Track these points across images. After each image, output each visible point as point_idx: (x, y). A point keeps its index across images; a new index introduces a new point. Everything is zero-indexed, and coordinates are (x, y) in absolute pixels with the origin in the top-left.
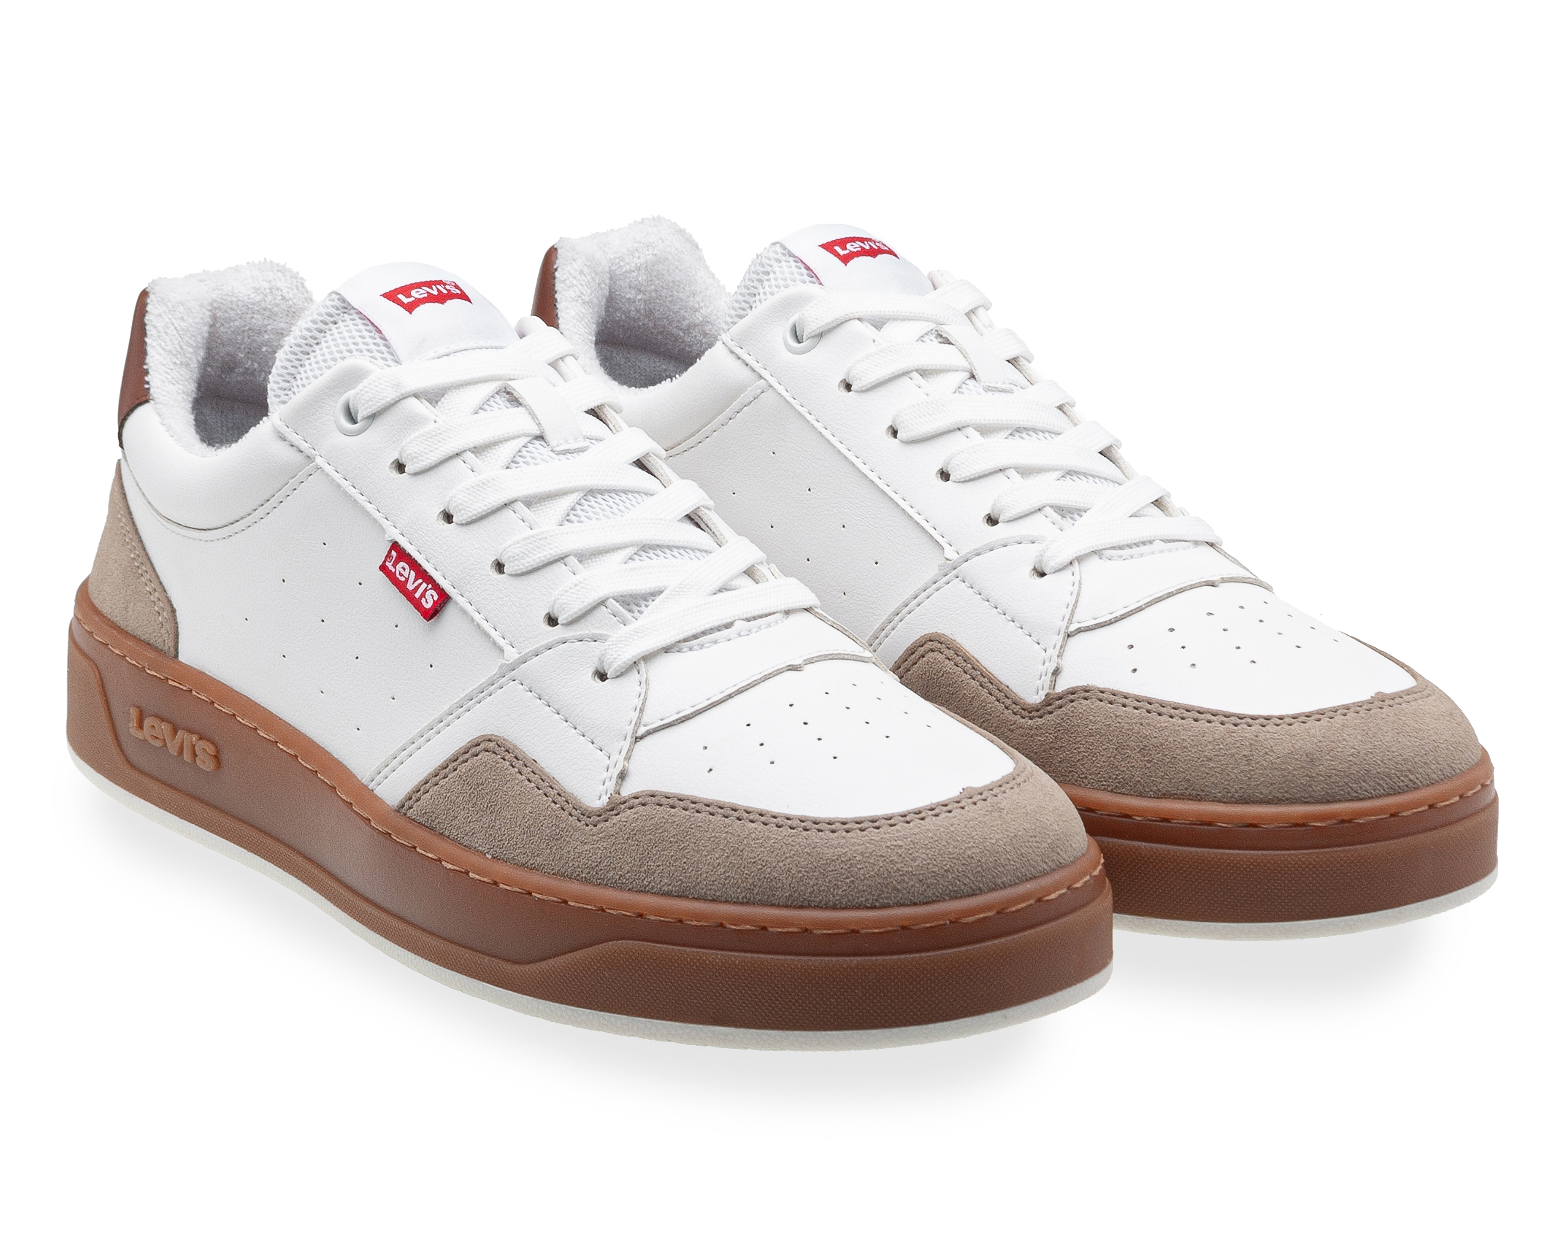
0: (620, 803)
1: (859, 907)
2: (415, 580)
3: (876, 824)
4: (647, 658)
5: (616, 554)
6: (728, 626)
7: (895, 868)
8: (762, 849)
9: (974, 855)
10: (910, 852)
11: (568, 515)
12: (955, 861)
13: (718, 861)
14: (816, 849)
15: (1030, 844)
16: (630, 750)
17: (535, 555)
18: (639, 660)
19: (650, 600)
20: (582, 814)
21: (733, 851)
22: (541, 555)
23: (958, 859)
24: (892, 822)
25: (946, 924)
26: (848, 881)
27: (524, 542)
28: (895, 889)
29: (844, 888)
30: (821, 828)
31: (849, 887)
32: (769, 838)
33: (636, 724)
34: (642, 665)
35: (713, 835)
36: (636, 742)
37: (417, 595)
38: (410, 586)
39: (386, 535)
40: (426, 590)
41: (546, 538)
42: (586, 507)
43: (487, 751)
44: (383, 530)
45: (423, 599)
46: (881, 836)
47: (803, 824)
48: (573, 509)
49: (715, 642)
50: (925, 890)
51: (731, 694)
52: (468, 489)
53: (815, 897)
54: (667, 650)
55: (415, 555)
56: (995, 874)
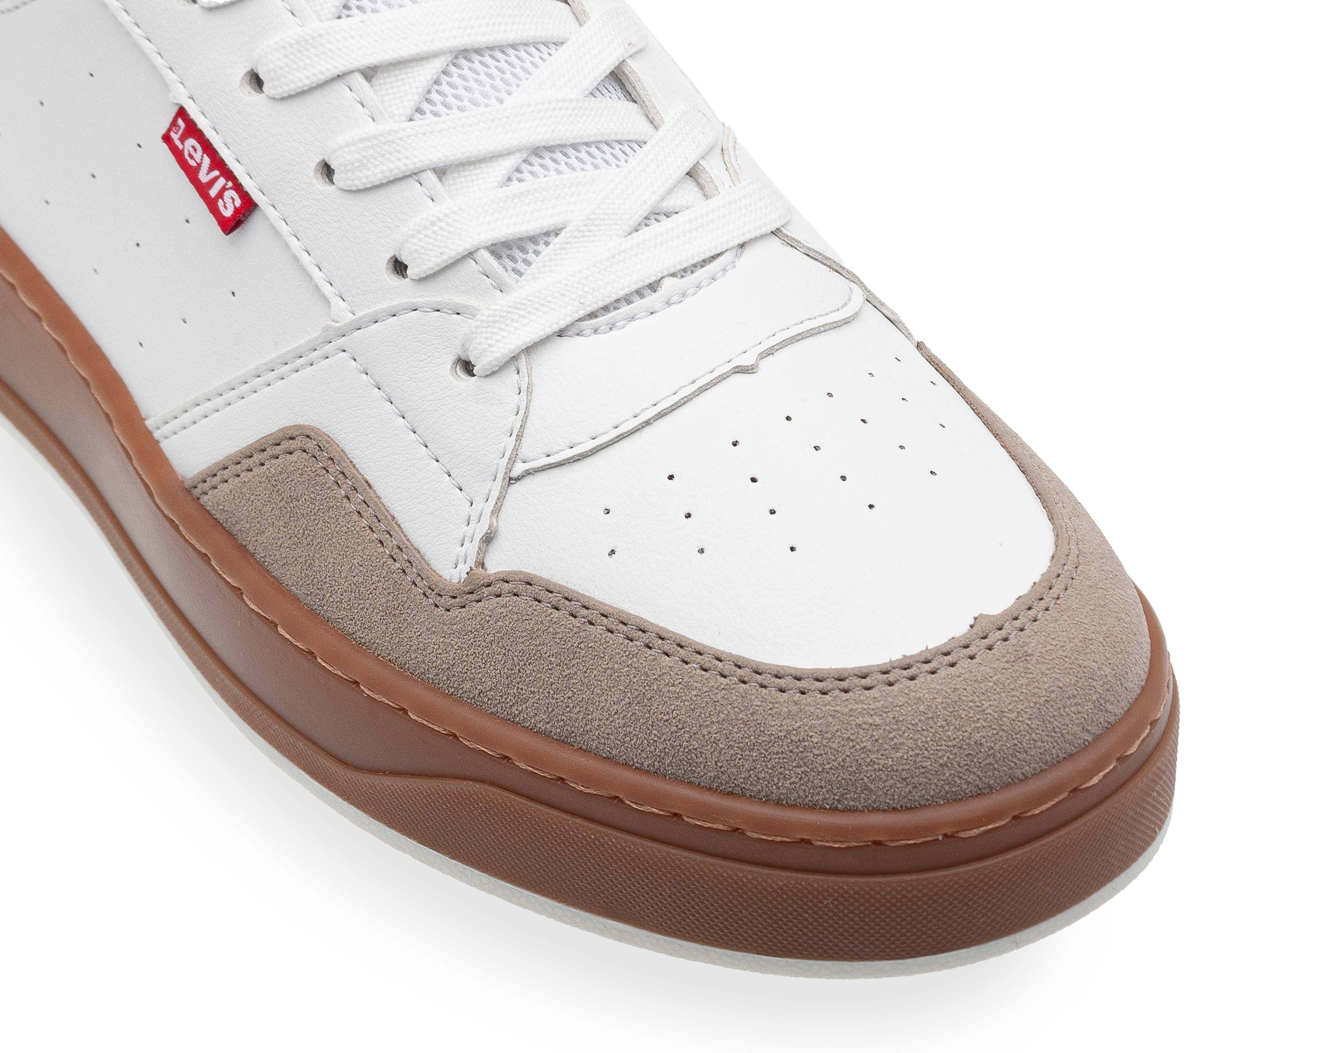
0: (483, 585)
1: (813, 807)
2: (211, 169)
3: (844, 684)
4: (529, 350)
5: (494, 164)
6: (653, 287)
7: (869, 760)
8: (679, 703)
9: (983, 740)
10: (891, 735)
11: (429, 92)
12: (956, 750)
13: (615, 707)
14: (755, 717)
15: (1067, 710)
16: (501, 498)
17: (376, 166)
18: (519, 354)
19: (542, 242)
20: (430, 588)
21: (637, 697)
22: (385, 168)
23: (961, 747)
24: (867, 682)
25: (938, 839)
26: (799, 770)
27: (361, 145)
28: (866, 788)
29: (792, 780)
30: (765, 683)
31: (801, 779)
32: (689, 687)
33: (509, 459)
34: (522, 362)
35: (610, 665)
36: (509, 484)
37: (213, 192)
38: (204, 177)
39: (170, 95)
40: (224, 189)
41: (393, 142)
42: (456, 80)
43: (305, 451)
44: (165, 86)
45: (220, 200)
46: (850, 707)
47: (740, 671)
48: (437, 82)
49: (633, 318)
50: (910, 792)
51: (649, 420)
52: (284, 48)
53: (752, 784)
54: (561, 334)
55: (210, 134)
56: (1012, 764)
